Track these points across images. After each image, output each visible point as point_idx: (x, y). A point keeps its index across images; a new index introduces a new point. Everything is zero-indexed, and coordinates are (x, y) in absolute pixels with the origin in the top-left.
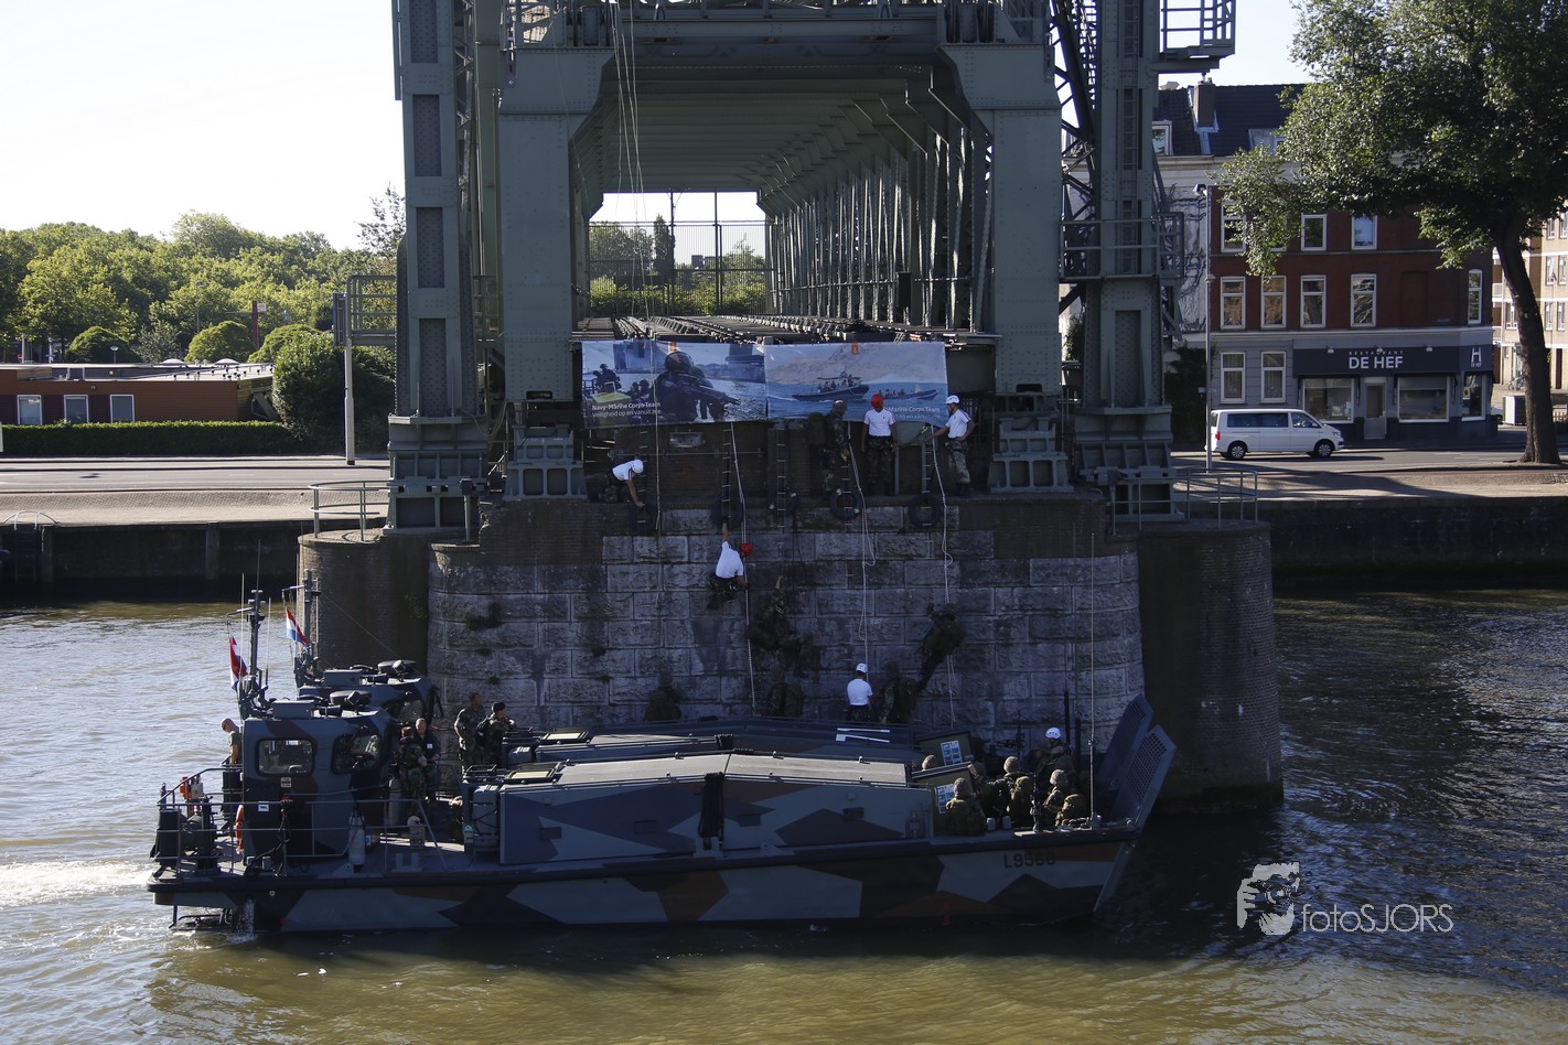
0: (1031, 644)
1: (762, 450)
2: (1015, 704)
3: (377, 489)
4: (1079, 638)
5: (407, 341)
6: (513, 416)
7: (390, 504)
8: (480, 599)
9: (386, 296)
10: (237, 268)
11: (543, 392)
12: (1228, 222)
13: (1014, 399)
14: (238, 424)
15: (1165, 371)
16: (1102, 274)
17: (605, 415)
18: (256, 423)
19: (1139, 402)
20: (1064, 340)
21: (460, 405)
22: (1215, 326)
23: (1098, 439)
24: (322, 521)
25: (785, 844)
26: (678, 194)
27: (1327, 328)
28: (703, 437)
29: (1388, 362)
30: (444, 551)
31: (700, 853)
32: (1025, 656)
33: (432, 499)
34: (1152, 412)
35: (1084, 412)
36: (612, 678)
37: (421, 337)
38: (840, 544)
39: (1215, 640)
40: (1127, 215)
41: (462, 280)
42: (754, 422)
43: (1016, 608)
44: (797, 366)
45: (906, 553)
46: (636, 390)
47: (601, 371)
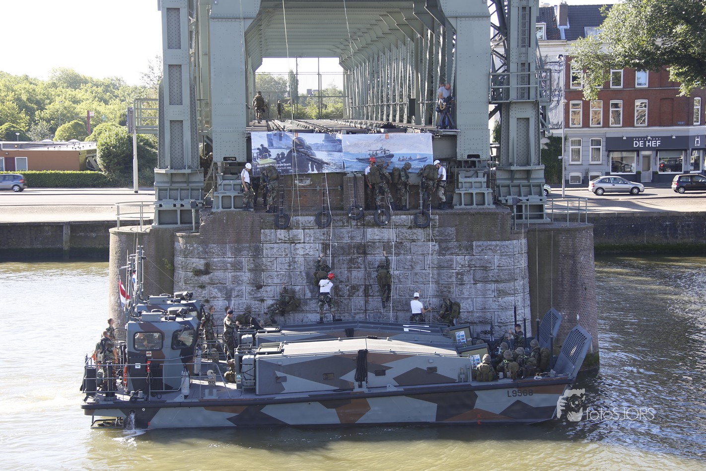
0: (474, 284)
1: (341, 187)
2: (465, 314)
3: (148, 205)
4: (498, 281)
5: (163, 132)
6: (217, 169)
7: (155, 213)
8: (200, 261)
9: (154, 109)
10: (79, 94)
11: (232, 157)
12: (574, 73)
13: (466, 162)
14: (79, 172)
15: (541, 148)
16: (510, 99)
18: (89, 172)
19: (528, 163)
20: (491, 132)
21: (190, 164)
22: (567, 125)
23: (508, 182)
24: (121, 221)
26: (300, 58)
27: (623, 126)
28: (311, 181)
29: (653, 144)
30: (182, 237)
31: (357, 390)
32: (471, 290)
33: (176, 210)
34: (535, 168)
35: (501, 168)
36: (266, 300)
37: (171, 130)
38: (379, 234)
39: (565, 282)
40: (523, 70)
41: (191, 101)
42: (337, 173)
43: (466, 266)
44: (358, 144)
45: (412, 238)
46: (279, 157)
47: (261, 147)
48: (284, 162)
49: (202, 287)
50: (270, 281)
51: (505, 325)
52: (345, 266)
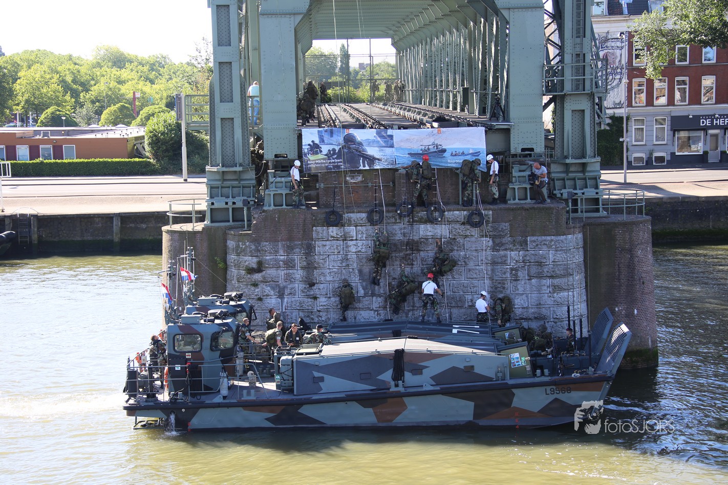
0: (529, 280)
1: (393, 183)
2: (520, 310)
4: (553, 277)
5: (215, 129)
7: (207, 211)
8: (252, 259)
11: (283, 154)
13: (520, 155)
16: (565, 91)
17: (314, 166)
19: (583, 156)
21: (241, 161)
23: (563, 175)
25: (434, 383)
28: (363, 177)
30: (234, 235)
31: (393, 389)
32: (525, 285)
33: (229, 208)
34: (591, 161)
35: (556, 162)
36: (319, 298)
37: (222, 127)
38: (432, 230)
39: (622, 277)
40: (578, 61)
41: (242, 98)
42: (388, 169)
43: (521, 261)
44: (410, 140)
45: (465, 234)
46: (330, 153)
47: (312, 143)
48: (335, 158)
49: (255, 285)
50: (322, 279)
51: (561, 321)
52: (398, 263)
